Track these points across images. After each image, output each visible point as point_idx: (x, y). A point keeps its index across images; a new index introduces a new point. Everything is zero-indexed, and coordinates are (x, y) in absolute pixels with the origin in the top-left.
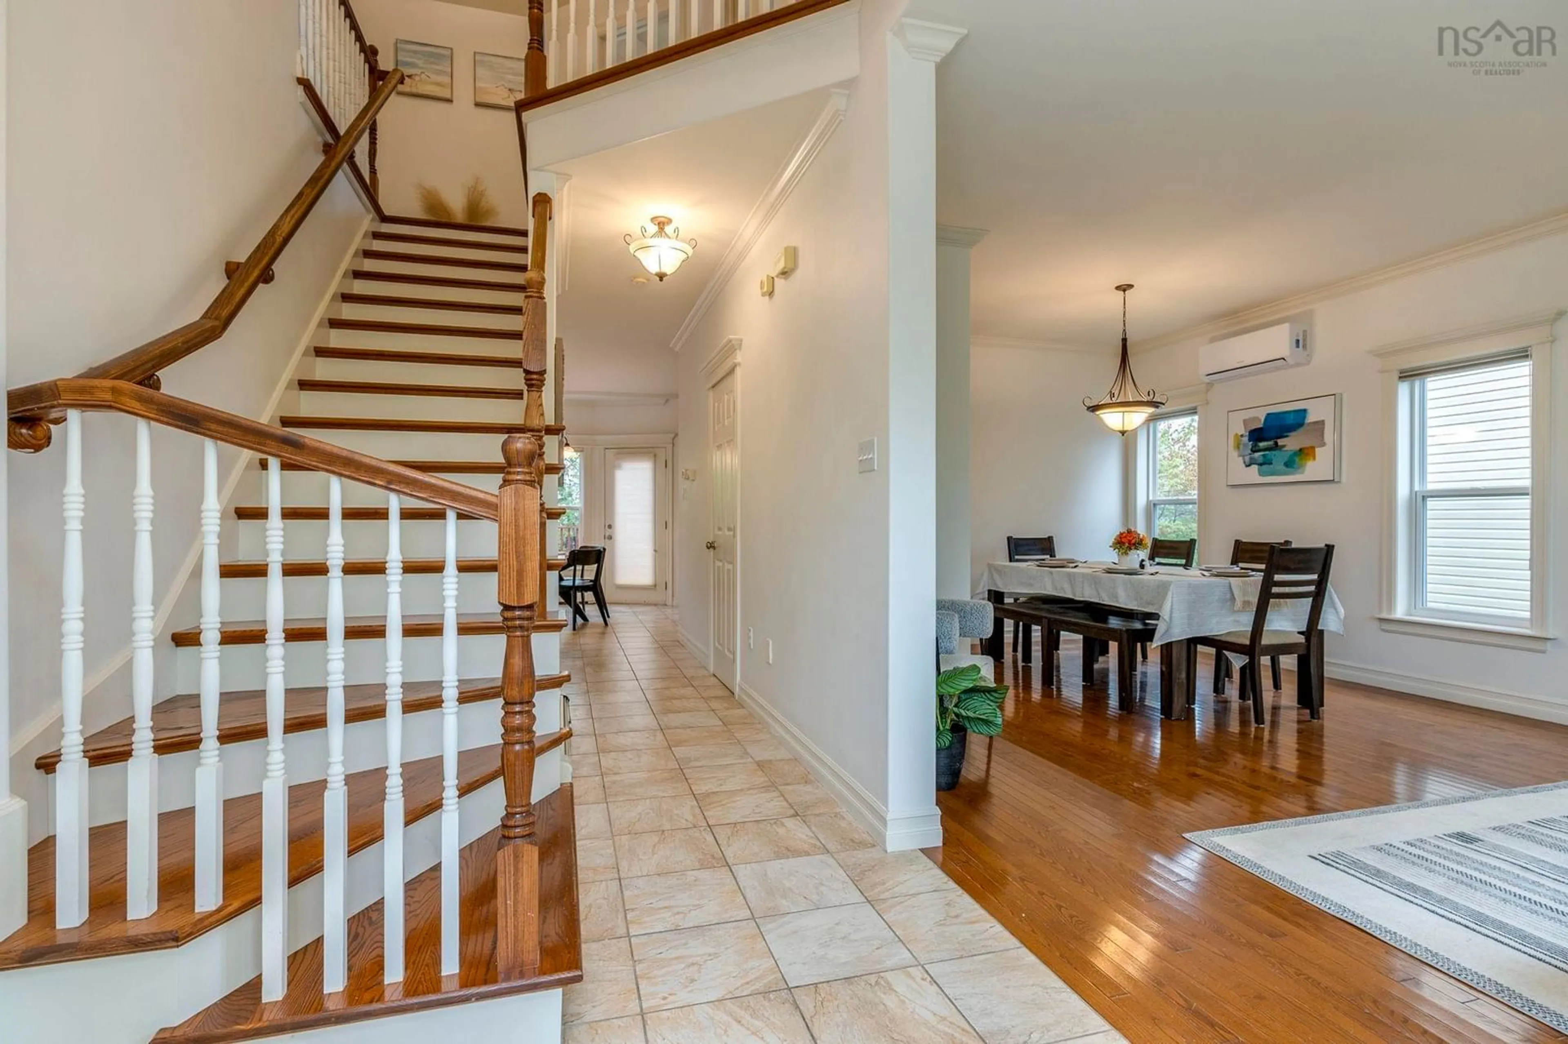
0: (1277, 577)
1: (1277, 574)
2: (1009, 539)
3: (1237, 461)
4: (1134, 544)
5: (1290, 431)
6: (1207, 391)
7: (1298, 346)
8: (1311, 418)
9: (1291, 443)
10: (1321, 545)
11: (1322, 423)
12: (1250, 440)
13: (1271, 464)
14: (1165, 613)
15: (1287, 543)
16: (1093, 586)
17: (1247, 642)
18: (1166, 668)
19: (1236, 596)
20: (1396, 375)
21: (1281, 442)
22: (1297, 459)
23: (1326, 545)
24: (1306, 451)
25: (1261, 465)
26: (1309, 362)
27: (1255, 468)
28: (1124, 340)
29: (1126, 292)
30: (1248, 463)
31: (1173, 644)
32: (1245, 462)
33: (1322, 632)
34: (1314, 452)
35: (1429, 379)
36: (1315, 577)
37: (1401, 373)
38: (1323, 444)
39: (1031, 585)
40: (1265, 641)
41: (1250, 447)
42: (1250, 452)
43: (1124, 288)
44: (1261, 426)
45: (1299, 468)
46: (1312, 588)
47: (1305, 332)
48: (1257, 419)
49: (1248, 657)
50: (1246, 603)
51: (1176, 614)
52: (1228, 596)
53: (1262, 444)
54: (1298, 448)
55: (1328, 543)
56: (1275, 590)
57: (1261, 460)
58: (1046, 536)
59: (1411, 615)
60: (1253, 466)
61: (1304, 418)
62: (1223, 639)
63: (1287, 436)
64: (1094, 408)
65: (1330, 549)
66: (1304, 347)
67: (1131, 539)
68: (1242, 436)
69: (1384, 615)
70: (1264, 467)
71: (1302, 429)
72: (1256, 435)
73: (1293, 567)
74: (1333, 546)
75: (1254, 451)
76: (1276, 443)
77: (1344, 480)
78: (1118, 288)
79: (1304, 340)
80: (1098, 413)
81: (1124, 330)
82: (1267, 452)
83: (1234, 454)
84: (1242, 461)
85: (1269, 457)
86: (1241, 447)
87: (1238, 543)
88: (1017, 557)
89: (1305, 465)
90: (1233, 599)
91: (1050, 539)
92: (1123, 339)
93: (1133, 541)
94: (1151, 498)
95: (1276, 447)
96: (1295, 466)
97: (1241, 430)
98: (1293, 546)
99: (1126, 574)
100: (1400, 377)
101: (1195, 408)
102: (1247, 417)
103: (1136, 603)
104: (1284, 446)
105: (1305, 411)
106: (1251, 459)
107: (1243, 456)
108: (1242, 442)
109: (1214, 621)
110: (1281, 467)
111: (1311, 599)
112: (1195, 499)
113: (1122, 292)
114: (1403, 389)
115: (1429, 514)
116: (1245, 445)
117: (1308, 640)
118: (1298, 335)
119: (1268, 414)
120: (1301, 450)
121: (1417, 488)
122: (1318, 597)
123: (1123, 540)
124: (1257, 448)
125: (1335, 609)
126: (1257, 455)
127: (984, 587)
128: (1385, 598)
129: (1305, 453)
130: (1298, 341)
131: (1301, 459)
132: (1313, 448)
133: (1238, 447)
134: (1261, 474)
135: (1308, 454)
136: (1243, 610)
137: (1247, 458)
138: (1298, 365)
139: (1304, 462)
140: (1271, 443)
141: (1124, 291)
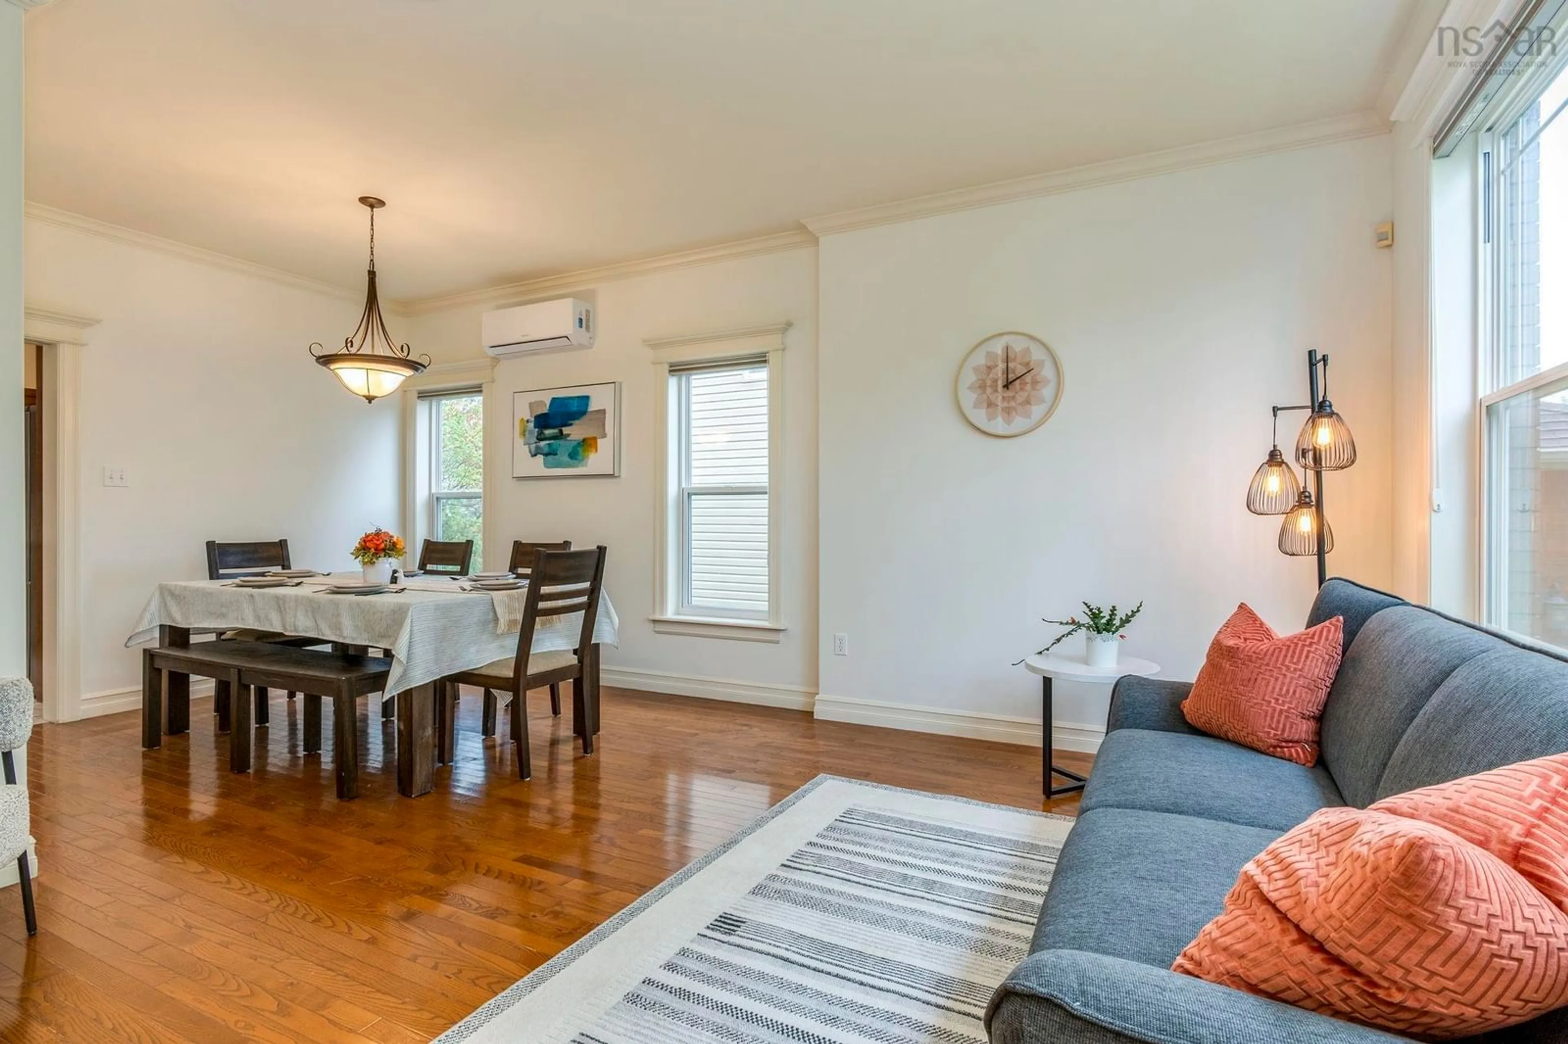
0: (545, 590)
1: (544, 586)
2: (210, 545)
3: (522, 451)
4: (384, 550)
5: (574, 419)
6: (493, 367)
7: (581, 326)
8: (593, 406)
9: (575, 432)
10: (593, 547)
11: (604, 412)
12: (535, 427)
13: (556, 454)
14: (400, 652)
15: (567, 544)
16: (310, 614)
17: (511, 674)
18: (405, 727)
19: (499, 616)
20: (666, 368)
21: (566, 430)
22: (580, 450)
23: (599, 547)
24: (589, 442)
25: (546, 455)
26: (590, 346)
27: (540, 458)
28: (372, 274)
29: (375, 210)
30: (533, 453)
31: (414, 694)
32: (530, 452)
33: (597, 646)
34: (596, 443)
35: (694, 377)
36: (586, 585)
37: (671, 366)
38: (604, 436)
39: (223, 616)
40: (533, 668)
41: (536, 434)
42: (535, 440)
43: (372, 203)
44: (545, 410)
45: (583, 460)
46: (584, 599)
47: (588, 311)
48: (542, 403)
49: (511, 693)
50: (511, 623)
51: (418, 650)
52: (491, 615)
53: (548, 432)
54: (581, 438)
55: (600, 544)
56: (542, 605)
57: (546, 450)
58: (277, 540)
59: (678, 614)
60: (539, 456)
61: (587, 405)
62: (484, 672)
63: (571, 425)
64: (326, 360)
65: (602, 550)
66: (588, 328)
67: (378, 542)
68: (528, 421)
69: (658, 617)
70: (550, 458)
71: (585, 418)
72: (542, 421)
73: (562, 574)
74: (605, 548)
75: (540, 439)
76: (561, 431)
77: (623, 475)
78: (363, 200)
79: (588, 321)
80: (333, 367)
81: (372, 260)
82: (552, 441)
83: (519, 441)
84: (527, 450)
85: (554, 447)
86: (527, 433)
87: (517, 544)
88: (221, 571)
89: (588, 457)
90: (496, 619)
91: (282, 545)
92: (369, 271)
93: (383, 546)
94: (434, 491)
95: (561, 436)
96: (580, 457)
97: (527, 415)
98: (573, 549)
99: (358, 593)
100: (670, 371)
101: (480, 386)
102: (533, 401)
103: (365, 636)
104: (568, 435)
105: (587, 398)
106: (537, 448)
107: (529, 444)
108: (528, 429)
109: (473, 649)
110: (566, 459)
111: (584, 611)
112: (479, 493)
113: (369, 209)
114: (673, 382)
115: (694, 512)
116: (531, 432)
117: (580, 661)
118: (581, 314)
119: (554, 399)
120: (584, 440)
121: (684, 485)
122: (591, 608)
123: (368, 544)
124: (542, 436)
125: (610, 618)
126: (543, 444)
127: (151, 621)
128: (658, 597)
129: (588, 444)
130: (581, 320)
131: (584, 451)
132: (595, 439)
133: (523, 434)
134: (547, 465)
135: (590, 446)
136: (509, 633)
137: (533, 446)
138: (581, 347)
139: (586, 453)
140: (556, 431)
141: (372, 206)
